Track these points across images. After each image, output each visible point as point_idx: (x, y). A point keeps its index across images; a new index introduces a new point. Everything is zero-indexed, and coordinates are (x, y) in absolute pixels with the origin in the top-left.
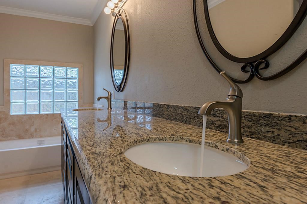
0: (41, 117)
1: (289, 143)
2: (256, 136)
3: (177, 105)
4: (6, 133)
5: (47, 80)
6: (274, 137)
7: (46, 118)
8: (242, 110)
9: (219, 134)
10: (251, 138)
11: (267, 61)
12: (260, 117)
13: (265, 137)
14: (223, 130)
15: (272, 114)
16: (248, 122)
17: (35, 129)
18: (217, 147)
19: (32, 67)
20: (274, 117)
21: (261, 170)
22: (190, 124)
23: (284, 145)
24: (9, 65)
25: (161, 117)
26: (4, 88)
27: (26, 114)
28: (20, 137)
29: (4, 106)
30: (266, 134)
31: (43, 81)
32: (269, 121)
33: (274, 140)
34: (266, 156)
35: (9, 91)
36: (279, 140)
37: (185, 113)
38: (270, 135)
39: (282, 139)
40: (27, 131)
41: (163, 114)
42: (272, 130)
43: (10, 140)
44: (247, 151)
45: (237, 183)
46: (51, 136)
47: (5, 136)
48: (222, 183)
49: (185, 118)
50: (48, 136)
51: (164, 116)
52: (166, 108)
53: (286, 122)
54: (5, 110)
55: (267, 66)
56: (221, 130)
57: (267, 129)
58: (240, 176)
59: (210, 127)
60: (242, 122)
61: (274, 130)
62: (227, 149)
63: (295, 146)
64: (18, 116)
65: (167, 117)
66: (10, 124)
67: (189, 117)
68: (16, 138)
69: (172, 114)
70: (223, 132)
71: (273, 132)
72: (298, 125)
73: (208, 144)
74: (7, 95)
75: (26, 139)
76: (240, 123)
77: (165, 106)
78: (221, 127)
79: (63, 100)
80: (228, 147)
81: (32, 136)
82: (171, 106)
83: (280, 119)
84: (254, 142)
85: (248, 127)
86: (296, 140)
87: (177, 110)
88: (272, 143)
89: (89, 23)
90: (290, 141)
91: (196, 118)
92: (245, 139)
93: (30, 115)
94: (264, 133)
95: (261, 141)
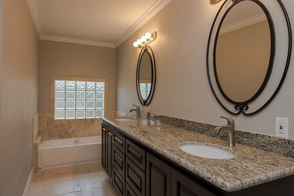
0: (77, 121)
1: (256, 147)
2: (242, 143)
3: (195, 121)
4: (51, 133)
5: (81, 92)
6: (250, 144)
7: (81, 122)
8: (235, 129)
9: (222, 141)
10: (239, 144)
11: (247, 106)
12: (244, 133)
13: (246, 143)
14: (224, 139)
15: (249, 133)
16: (238, 136)
17: (72, 131)
18: (222, 148)
19: (70, 82)
20: (250, 134)
21: (241, 157)
22: (204, 134)
23: (254, 148)
24: (54, 81)
25: (182, 127)
26: (51, 99)
27: (66, 119)
28: (61, 137)
29: (50, 112)
30: (246, 142)
31: (78, 93)
32: (248, 136)
33: (250, 145)
34: (244, 153)
35: (53, 101)
36: (252, 145)
37: (201, 127)
38: (248, 142)
39: (253, 145)
40: (66, 132)
41: (185, 126)
42: (249, 140)
43: (54, 139)
44: (236, 150)
45: (232, 161)
46: (84, 136)
47: (50, 136)
48: (227, 161)
49: (200, 130)
50: (81, 137)
51: (185, 127)
52: (186, 122)
53: (255, 137)
54: (51, 116)
55: (247, 108)
56: (223, 139)
57: (247, 139)
58: (233, 159)
59: (217, 136)
60: (235, 135)
61: (250, 140)
62: (227, 149)
63: (259, 149)
64: (60, 120)
65: (187, 128)
66: (54, 127)
67: (203, 130)
68: (58, 137)
69: (192, 126)
70: (225, 140)
71: (249, 141)
72: (260, 139)
73: (217, 147)
74: (52, 104)
75: (65, 138)
76: (234, 135)
77: (186, 121)
78: (223, 137)
79: (92, 108)
80: (228, 148)
81: (70, 136)
82: (190, 121)
83: (253, 135)
84: (240, 146)
85: (238, 138)
86: (259, 145)
87: (195, 125)
88: (249, 146)
89: (113, 46)
90: (257, 146)
91: (208, 131)
92: (236, 144)
93: (69, 120)
94: (246, 141)
95: (244, 146)
